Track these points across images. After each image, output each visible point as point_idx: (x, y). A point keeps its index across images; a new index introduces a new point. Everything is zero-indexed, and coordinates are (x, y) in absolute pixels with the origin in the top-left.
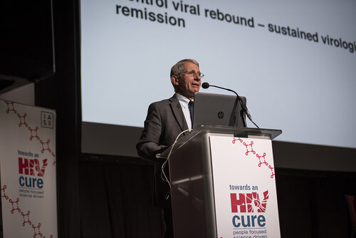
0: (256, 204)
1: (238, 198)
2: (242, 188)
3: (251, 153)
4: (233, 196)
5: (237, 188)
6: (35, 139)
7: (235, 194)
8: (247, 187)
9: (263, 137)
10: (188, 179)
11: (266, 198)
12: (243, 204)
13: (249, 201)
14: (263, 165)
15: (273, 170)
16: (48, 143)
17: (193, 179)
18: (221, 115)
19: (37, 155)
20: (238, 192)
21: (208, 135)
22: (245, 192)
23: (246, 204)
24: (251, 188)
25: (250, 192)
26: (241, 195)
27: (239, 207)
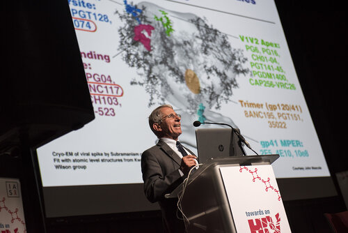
0: (271, 227)
1: (255, 224)
2: (256, 213)
3: (257, 180)
4: (251, 222)
5: (252, 214)
6: (3, 210)
7: (252, 220)
8: (261, 212)
9: (263, 163)
10: (204, 213)
11: (279, 220)
12: (261, 229)
13: (266, 226)
14: (270, 189)
15: (279, 193)
16: (16, 212)
18: (221, 148)
19: (8, 226)
20: (254, 218)
21: (217, 167)
22: (260, 217)
23: (263, 229)
24: (264, 212)
25: (264, 216)
26: (257, 221)
27: (257, 232)
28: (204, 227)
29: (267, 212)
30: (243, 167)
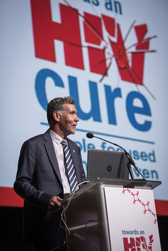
0: (144, 247)
1: (129, 242)
2: (132, 233)
3: (137, 202)
4: (125, 240)
5: (128, 233)
7: (127, 238)
8: (136, 232)
9: (145, 187)
10: (84, 226)
11: (151, 241)
12: (134, 247)
13: (139, 245)
14: (148, 212)
15: (156, 216)
17: (89, 225)
18: (109, 169)
20: (129, 236)
21: (102, 186)
22: (134, 236)
23: (136, 247)
24: (139, 232)
25: (139, 236)
26: (132, 239)
27: (130, 249)
28: (83, 238)
29: (142, 232)
30: (127, 189)
